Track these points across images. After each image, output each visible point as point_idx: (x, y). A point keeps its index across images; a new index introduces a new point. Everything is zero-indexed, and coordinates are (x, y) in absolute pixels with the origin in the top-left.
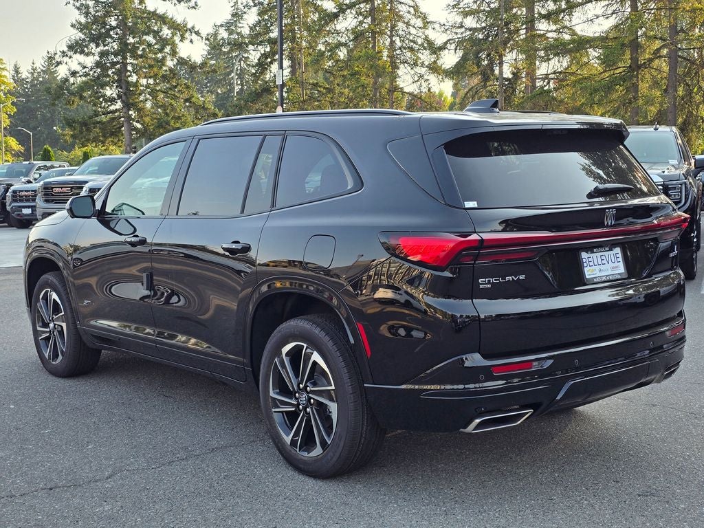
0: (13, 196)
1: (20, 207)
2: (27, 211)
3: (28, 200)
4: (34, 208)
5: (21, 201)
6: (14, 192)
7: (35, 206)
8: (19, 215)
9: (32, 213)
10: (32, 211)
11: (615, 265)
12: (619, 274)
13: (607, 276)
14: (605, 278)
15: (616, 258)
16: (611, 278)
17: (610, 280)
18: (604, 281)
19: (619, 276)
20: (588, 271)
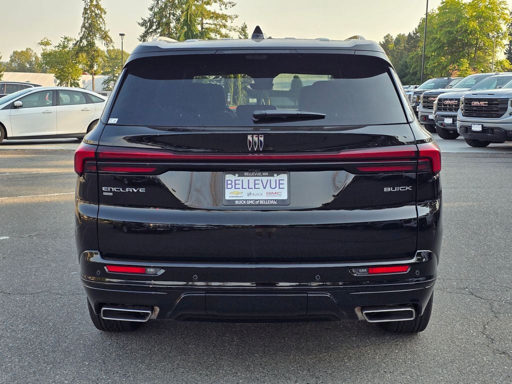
0: (438, 104)
1: (443, 116)
2: (448, 121)
3: (451, 110)
4: (455, 118)
5: (445, 110)
6: (440, 100)
7: (456, 116)
8: (442, 124)
9: (453, 123)
10: (453, 121)
11: (274, 191)
12: (275, 200)
13: (257, 200)
14: (252, 202)
15: (279, 184)
16: (261, 202)
17: (259, 205)
18: (251, 205)
19: (275, 203)
20: (231, 193)
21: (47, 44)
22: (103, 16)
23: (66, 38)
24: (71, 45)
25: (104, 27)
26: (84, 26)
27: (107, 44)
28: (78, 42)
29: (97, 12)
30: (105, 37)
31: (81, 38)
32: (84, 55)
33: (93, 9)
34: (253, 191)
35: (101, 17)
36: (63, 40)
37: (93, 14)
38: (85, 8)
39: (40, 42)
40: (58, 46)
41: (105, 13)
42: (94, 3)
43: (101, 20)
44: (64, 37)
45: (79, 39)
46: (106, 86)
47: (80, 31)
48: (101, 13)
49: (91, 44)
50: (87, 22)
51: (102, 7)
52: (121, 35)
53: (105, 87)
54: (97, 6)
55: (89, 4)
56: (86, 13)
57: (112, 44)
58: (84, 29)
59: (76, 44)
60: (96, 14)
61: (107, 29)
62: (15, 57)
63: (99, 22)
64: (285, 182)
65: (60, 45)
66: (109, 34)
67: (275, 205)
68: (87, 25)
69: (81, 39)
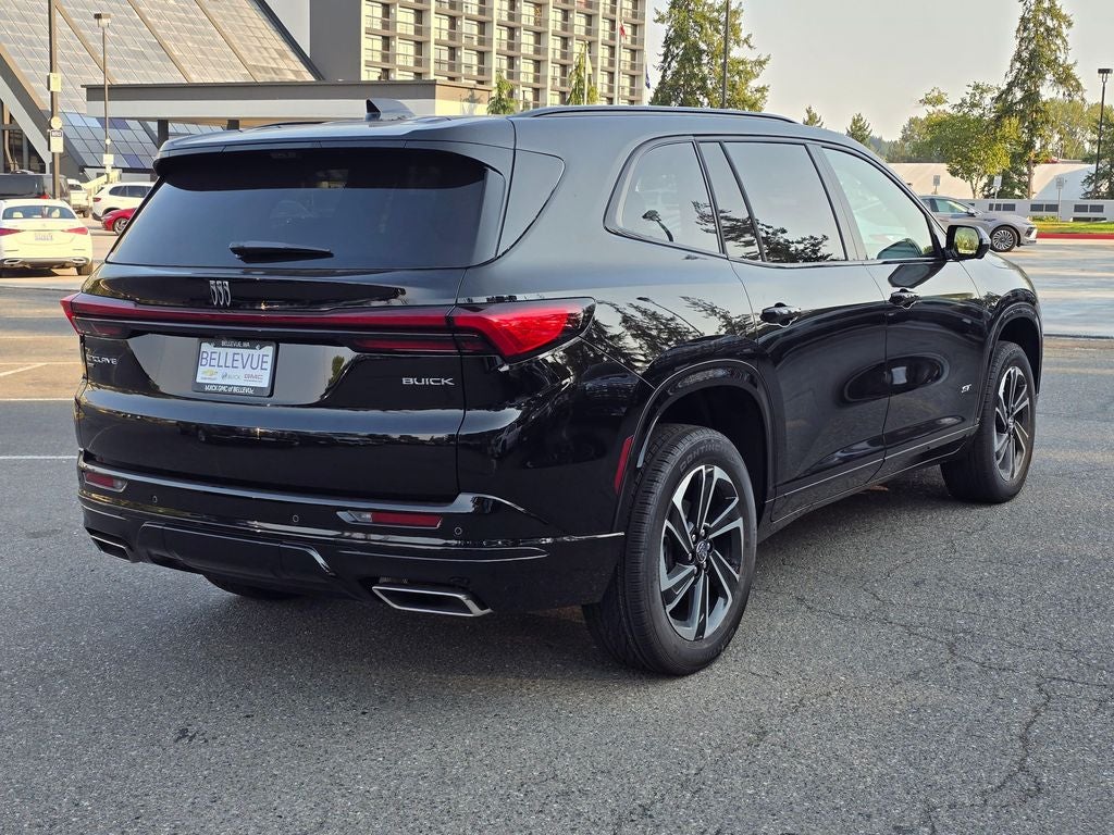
11: (254, 372)
12: (252, 388)
13: (230, 386)
14: (224, 388)
15: (262, 362)
16: (235, 390)
17: (232, 394)
18: (222, 393)
19: (251, 392)
20: (204, 372)
21: (938, 100)
22: (1065, 31)
23: (977, 87)
24: (987, 100)
25: (1063, 57)
26: (1018, 57)
27: (1069, 95)
28: (1003, 92)
29: (1050, 23)
30: (1065, 78)
31: (1009, 84)
32: (1015, 121)
33: (1041, 18)
34: (230, 371)
35: (1059, 35)
36: (970, 90)
37: (1042, 30)
38: (1023, 19)
39: (924, 97)
40: (961, 105)
41: (1070, 25)
42: (1046, 5)
43: (1059, 42)
44: (972, 84)
45: (1006, 87)
46: (1092, 186)
47: (1009, 69)
48: (1060, 25)
49: (1031, 97)
50: (1027, 48)
51: (1063, 12)
52: (1101, 71)
53: (1090, 190)
54: (1052, 11)
55: (1033, 8)
56: (1025, 29)
57: (1080, 93)
58: (1018, 65)
59: (1000, 96)
60: (1048, 30)
61: (1070, 61)
62: (913, 131)
63: (1053, 47)
64: (269, 360)
65: (964, 101)
66: (1075, 71)
67: (250, 395)
68: (1025, 55)
69: (1011, 85)
